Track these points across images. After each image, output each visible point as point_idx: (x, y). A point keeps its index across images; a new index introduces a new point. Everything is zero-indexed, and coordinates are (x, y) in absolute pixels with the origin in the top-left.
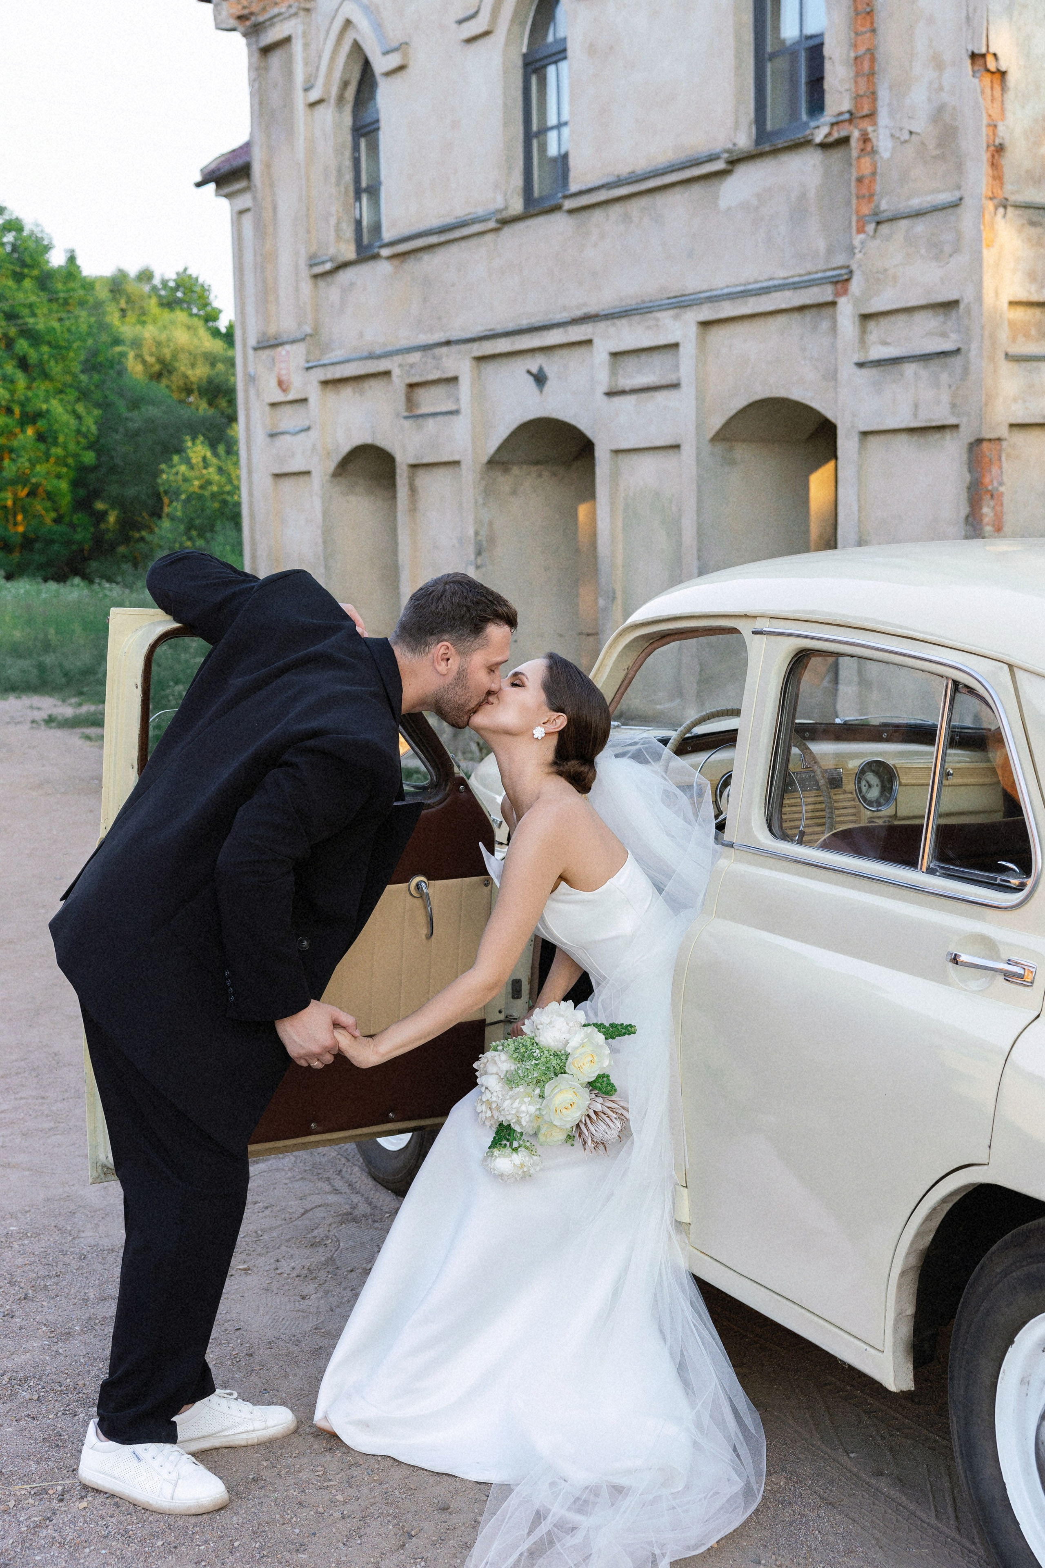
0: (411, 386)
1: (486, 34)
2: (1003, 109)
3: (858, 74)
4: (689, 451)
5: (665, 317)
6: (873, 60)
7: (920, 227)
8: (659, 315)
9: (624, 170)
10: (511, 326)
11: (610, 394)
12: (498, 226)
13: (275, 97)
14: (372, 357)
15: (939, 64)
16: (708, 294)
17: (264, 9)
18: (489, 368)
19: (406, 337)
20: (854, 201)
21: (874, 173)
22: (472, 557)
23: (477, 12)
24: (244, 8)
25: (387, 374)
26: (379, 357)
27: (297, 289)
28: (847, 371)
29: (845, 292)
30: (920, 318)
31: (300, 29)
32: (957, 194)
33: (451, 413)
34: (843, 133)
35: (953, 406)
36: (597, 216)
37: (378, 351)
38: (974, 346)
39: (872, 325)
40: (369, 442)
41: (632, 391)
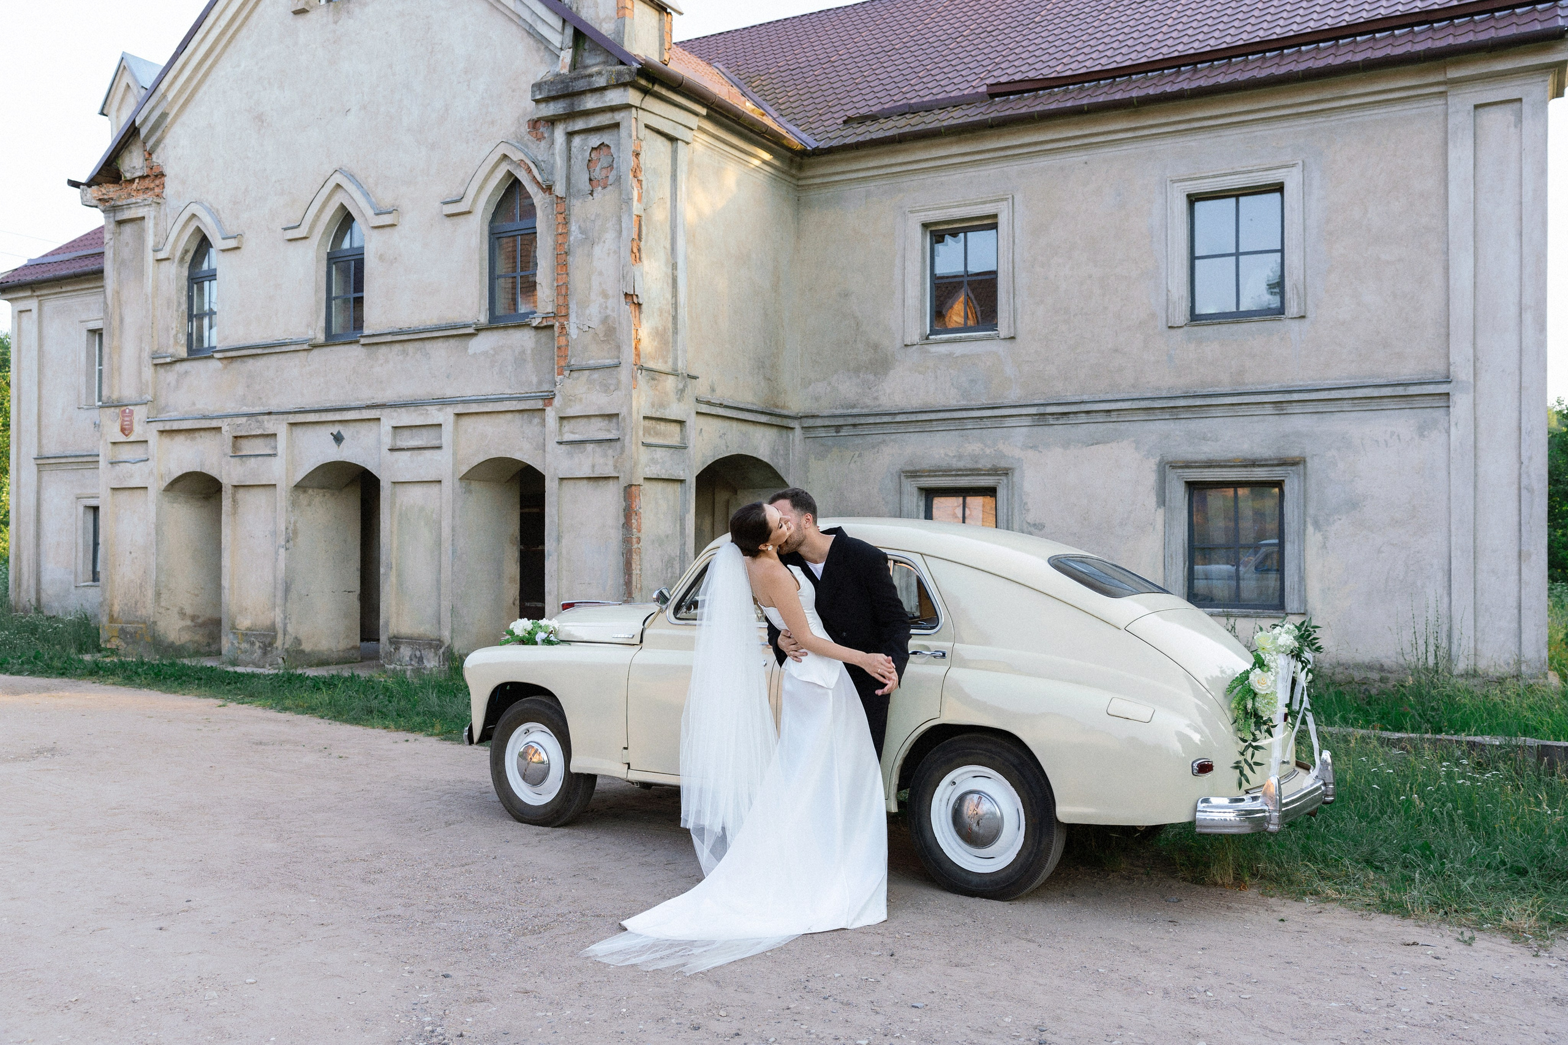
0: (236, 437)
1: (304, 238)
2: (640, 322)
3: (558, 295)
4: (446, 484)
5: (432, 410)
6: (567, 289)
7: (596, 375)
8: (429, 408)
9: (404, 325)
10: (316, 407)
11: (393, 450)
12: (309, 348)
14: (203, 418)
15: (605, 295)
16: (460, 398)
17: (123, 197)
18: (299, 432)
19: (231, 407)
20: (556, 358)
21: (567, 345)
23: (298, 226)
24: (105, 194)
25: (218, 429)
26: (210, 418)
27: (140, 372)
28: (551, 445)
29: (551, 404)
30: (593, 420)
31: (152, 214)
32: (616, 361)
33: (270, 455)
34: (549, 323)
35: (615, 467)
36: (384, 350)
37: (210, 415)
38: (627, 437)
39: (565, 422)
40: (199, 470)
41: (408, 449)
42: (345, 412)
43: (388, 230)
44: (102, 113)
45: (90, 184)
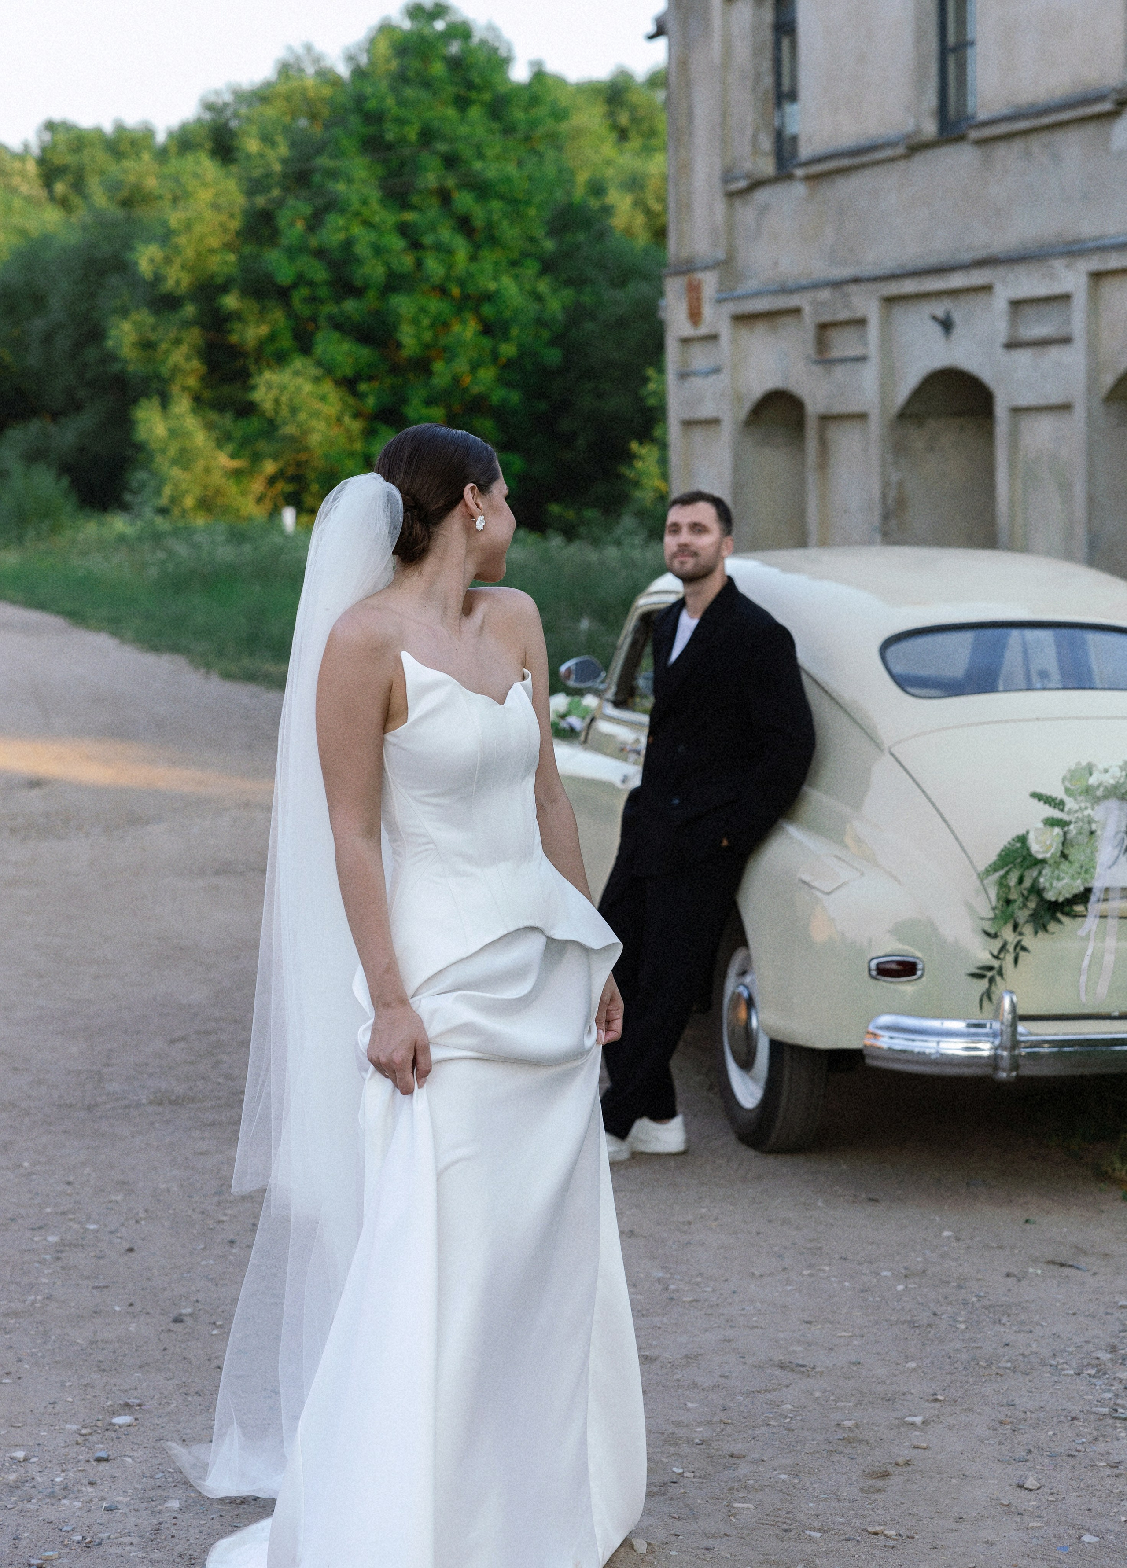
0: (823, 327)
4: (1080, 412)
5: (1058, 264)
8: (1056, 263)
9: (1020, 102)
10: (921, 264)
11: (1010, 346)
12: (909, 152)
14: (783, 290)
16: (1099, 243)
18: (898, 311)
22: (880, 524)
25: (799, 310)
26: (792, 292)
27: (712, 209)
33: (860, 359)
36: (1001, 151)
37: (790, 283)
40: (783, 387)
41: (1030, 344)
42: (950, 275)
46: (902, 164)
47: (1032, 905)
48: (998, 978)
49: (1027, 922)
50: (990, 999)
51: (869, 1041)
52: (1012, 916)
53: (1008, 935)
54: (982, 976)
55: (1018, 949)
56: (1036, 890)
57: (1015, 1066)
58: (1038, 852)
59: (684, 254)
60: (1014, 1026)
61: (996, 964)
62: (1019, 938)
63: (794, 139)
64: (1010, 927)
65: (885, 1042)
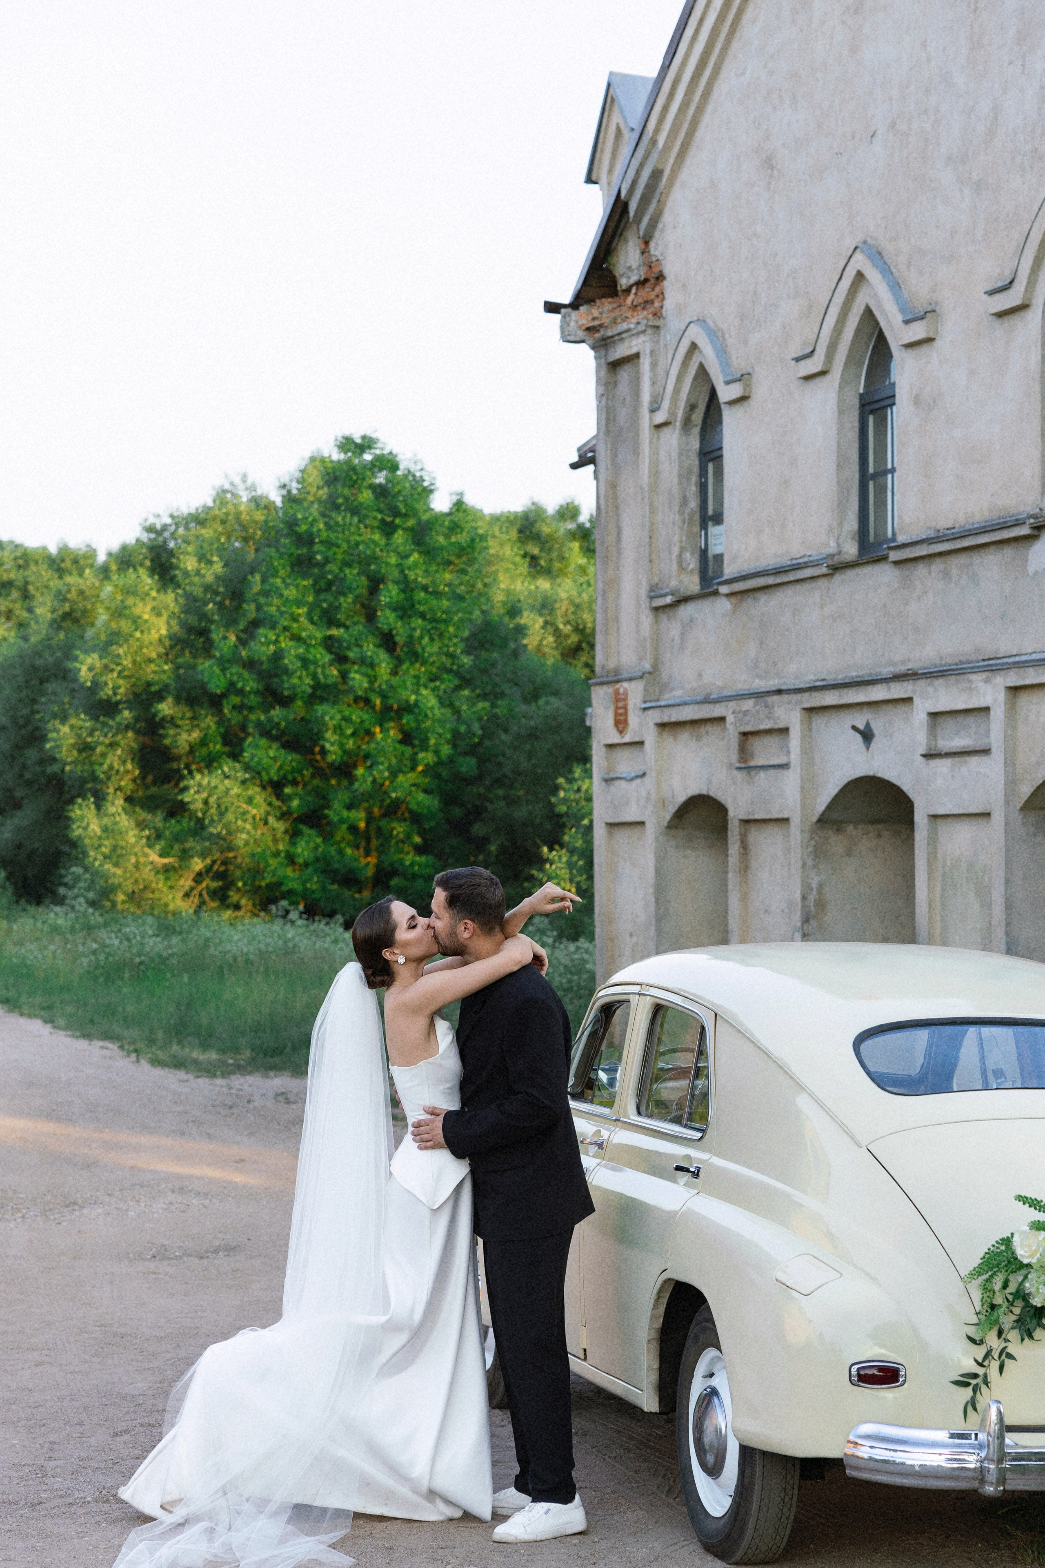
0: (745, 734)
1: (823, 373)
4: (997, 820)
5: (977, 679)
8: (973, 677)
10: (840, 678)
11: (928, 756)
12: (830, 572)
13: (623, 414)
14: (707, 701)
16: (1017, 659)
17: (614, 321)
18: (819, 721)
22: (799, 924)
23: (812, 352)
24: (594, 319)
25: (722, 719)
26: (715, 701)
27: (638, 624)
31: (648, 347)
33: (781, 767)
36: (921, 570)
37: (713, 695)
40: (705, 792)
41: (948, 755)
42: (870, 688)
43: (924, 349)
44: (589, 180)
45: (574, 305)
46: (822, 583)
47: (1017, 1311)
48: (984, 1388)
49: (1012, 1328)
50: (975, 1409)
51: (850, 1450)
52: (997, 1321)
53: (993, 1341)
54: (967, 1384)
55: (1003, 1357)
56: (1022, 1295)
57: (1002, 1479)
58: (1022, 1255)
59: (612, 664)
60: (1001, 1438)
61: (980, 1371)
62: (1003, 1345)
63: (719, 558)
64: (994, 1333)
65: (864, 1452)
